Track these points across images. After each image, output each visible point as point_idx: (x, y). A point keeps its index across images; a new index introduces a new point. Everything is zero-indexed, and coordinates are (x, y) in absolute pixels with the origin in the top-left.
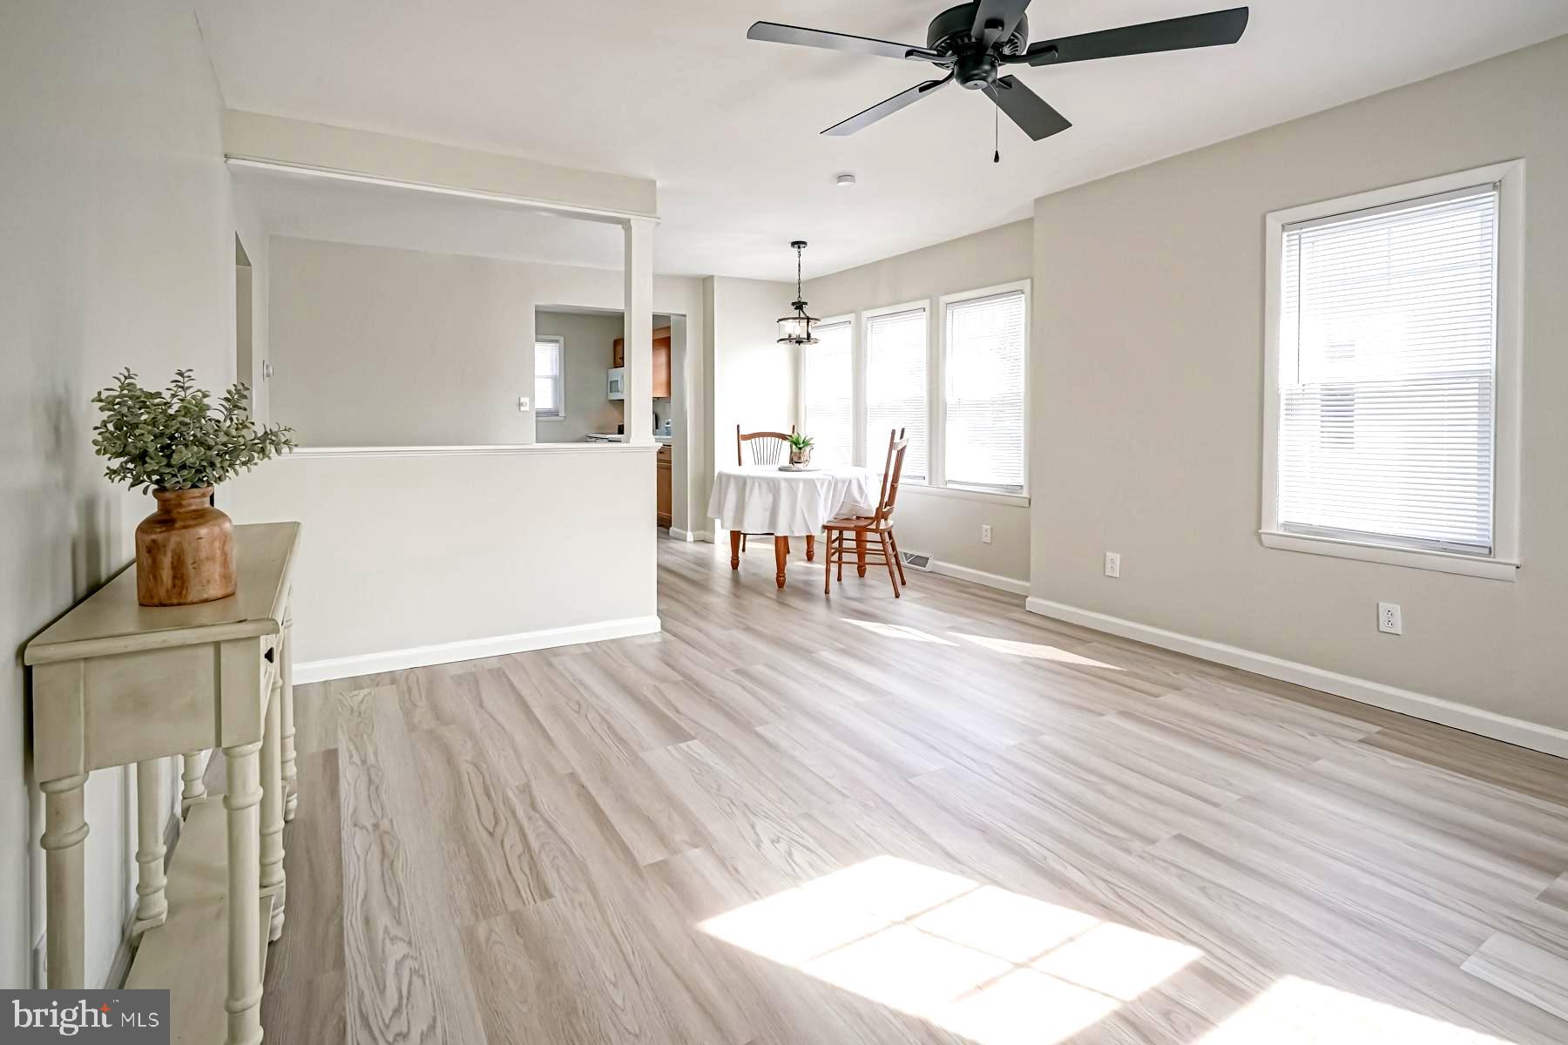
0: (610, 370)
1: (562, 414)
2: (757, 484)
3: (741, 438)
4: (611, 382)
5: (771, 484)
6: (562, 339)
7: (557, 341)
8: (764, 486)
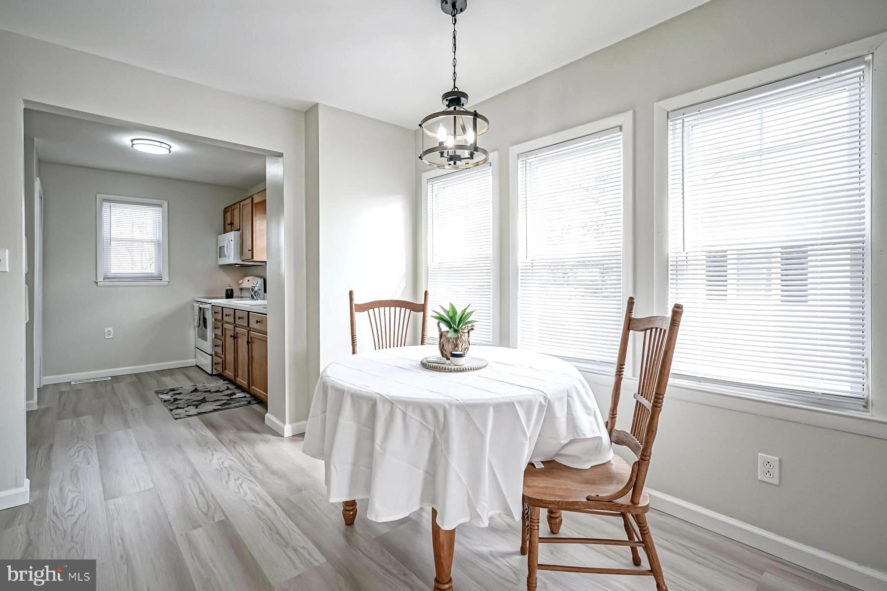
0: (220, 237)
1: (166, 278)
2: (399, 415)
3: (355, 308)
4: (220, 248)
5: (429, 414)
6: (166, 205)
7: (160, 206)
8: (414, 417)
